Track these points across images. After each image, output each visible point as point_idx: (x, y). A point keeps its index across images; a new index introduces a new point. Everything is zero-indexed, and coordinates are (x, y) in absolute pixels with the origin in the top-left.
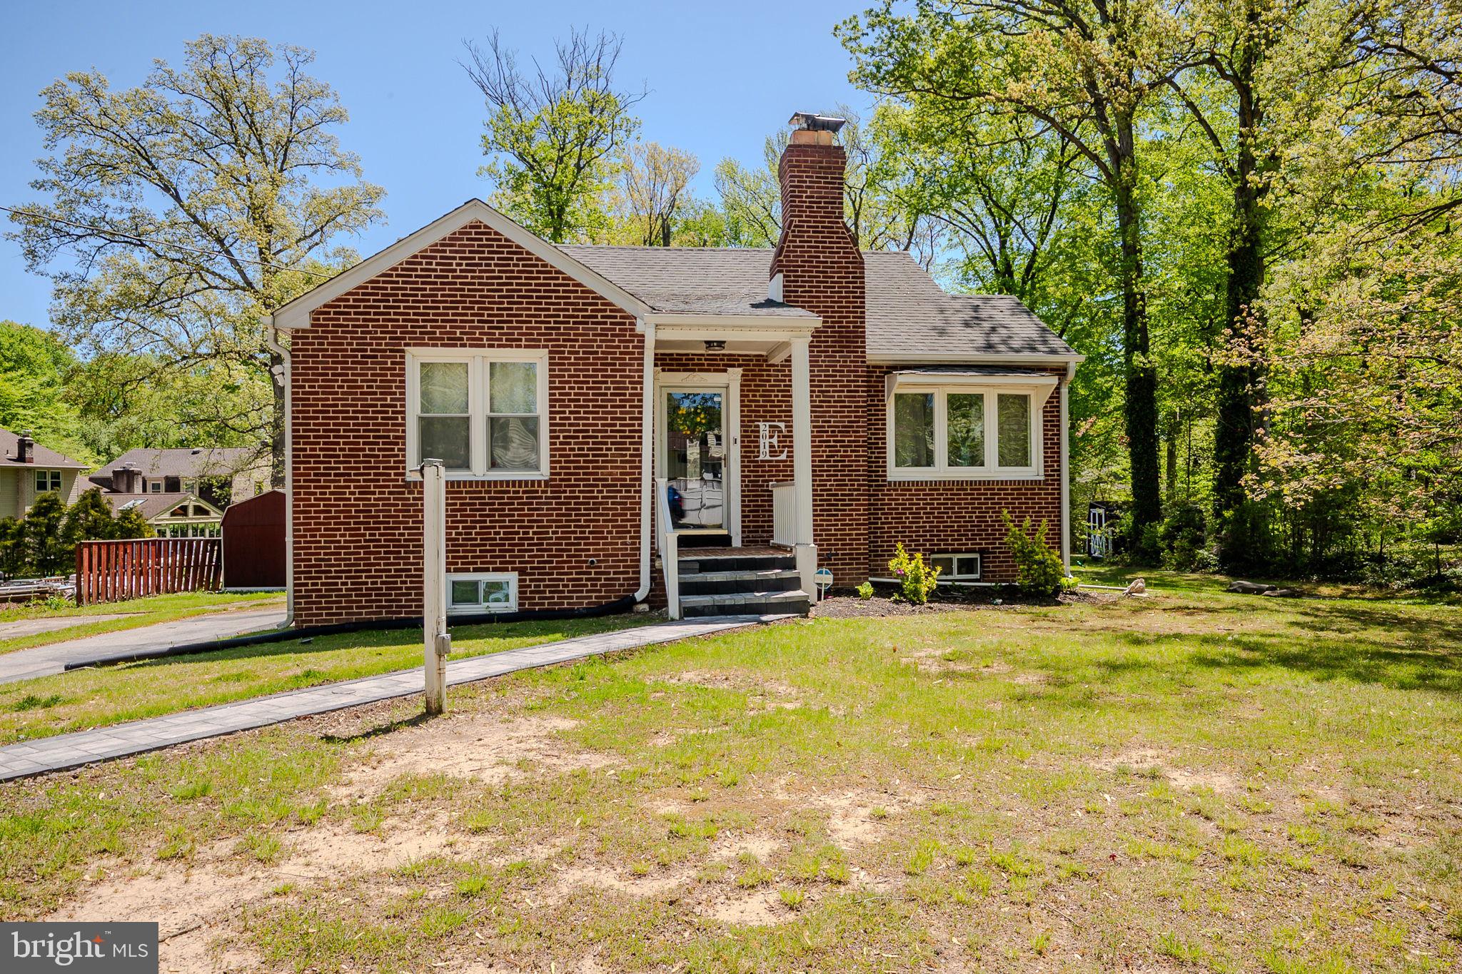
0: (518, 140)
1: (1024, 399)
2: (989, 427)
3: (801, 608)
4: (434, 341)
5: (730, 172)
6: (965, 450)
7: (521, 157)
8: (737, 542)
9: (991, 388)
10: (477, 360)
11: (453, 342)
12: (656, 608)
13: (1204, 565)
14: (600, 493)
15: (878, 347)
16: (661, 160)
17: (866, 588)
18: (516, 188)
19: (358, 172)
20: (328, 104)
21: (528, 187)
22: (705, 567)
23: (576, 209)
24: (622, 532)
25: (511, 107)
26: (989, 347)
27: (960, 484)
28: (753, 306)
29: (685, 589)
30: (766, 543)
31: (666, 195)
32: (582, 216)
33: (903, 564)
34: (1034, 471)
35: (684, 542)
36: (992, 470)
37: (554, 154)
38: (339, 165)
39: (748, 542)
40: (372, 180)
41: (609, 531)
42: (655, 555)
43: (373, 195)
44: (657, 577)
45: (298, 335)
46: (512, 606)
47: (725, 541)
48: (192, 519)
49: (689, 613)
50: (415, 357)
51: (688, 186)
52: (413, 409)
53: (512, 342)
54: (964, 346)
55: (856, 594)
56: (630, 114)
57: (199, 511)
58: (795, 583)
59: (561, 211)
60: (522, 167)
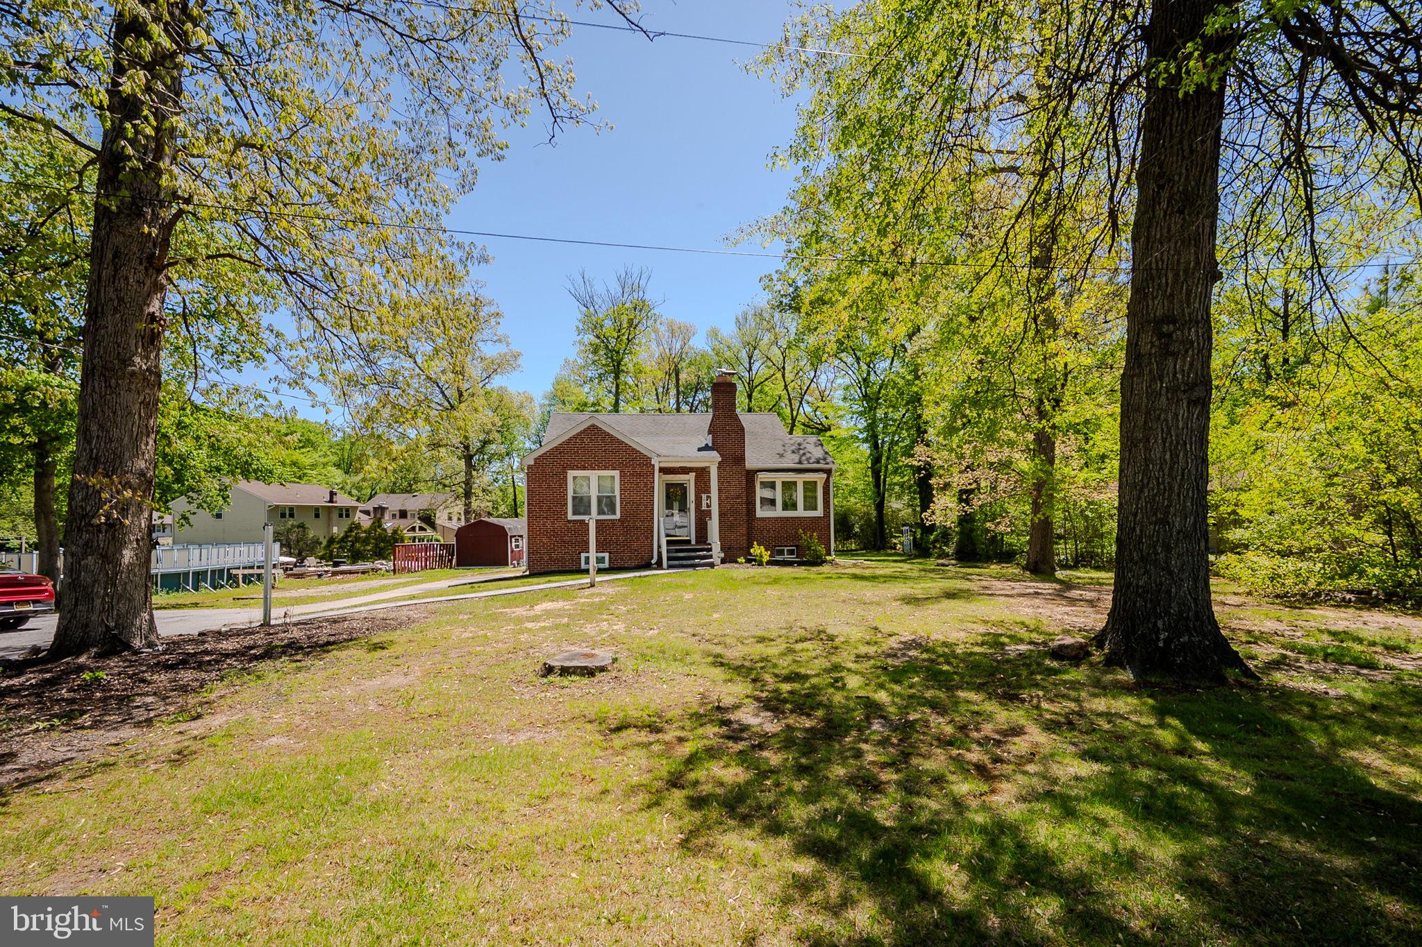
0: (597, 326)
1: (815, 483)
2: (800, 496)
3: (712, 565)
4: (578, 468)
5: (714, 334)
6: (790, 505)
7: (598, 337)
8: (693, 542)
9: (800, 479)
10: (593, 475)
11: (584, 468)
12: (659, 565)
13: (947, 555)
14: (639, 524)
15: (751, 463)
16: (675, 328)
17: (741, 560)
18: (595, 352)
19: (508, 344)
20: (493, 309)
21: (602, 353)
22: (678, 551)
23: (628, 363)
24: (647, 538)
25: (592, 309)
26: (800, 462)
27: (787, 519)
28: (700, 450)
29: (669, 559)
30: (705, 542)
31: (678, 346)
32: (630, 366)
33: (757, 550)
34: (819, 512)
35: (669, 542)
36: (801, 512)
37: (616, 335)
38: (500, 341)
39: (697, 542)
40: (515, 348)
41: (642, 538)
42: (659, 547)
43: (516, 357)
44: (660, 554)
45: (529, 467)
46: (606, 565)
47: (688, 542)
48: (419, 534)
49: (670, 567)
50: (571, 474)
51: (691, 343)
52: (570, 494)
53: (606, 468)
54: (790, 461)
55: (737, 562)
56: (656, 311)
57: (421, 529)
58: (711, 557)
59: (619, 364)
60: (597, 341)
